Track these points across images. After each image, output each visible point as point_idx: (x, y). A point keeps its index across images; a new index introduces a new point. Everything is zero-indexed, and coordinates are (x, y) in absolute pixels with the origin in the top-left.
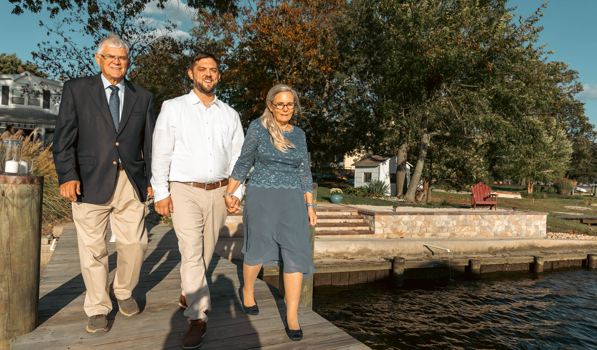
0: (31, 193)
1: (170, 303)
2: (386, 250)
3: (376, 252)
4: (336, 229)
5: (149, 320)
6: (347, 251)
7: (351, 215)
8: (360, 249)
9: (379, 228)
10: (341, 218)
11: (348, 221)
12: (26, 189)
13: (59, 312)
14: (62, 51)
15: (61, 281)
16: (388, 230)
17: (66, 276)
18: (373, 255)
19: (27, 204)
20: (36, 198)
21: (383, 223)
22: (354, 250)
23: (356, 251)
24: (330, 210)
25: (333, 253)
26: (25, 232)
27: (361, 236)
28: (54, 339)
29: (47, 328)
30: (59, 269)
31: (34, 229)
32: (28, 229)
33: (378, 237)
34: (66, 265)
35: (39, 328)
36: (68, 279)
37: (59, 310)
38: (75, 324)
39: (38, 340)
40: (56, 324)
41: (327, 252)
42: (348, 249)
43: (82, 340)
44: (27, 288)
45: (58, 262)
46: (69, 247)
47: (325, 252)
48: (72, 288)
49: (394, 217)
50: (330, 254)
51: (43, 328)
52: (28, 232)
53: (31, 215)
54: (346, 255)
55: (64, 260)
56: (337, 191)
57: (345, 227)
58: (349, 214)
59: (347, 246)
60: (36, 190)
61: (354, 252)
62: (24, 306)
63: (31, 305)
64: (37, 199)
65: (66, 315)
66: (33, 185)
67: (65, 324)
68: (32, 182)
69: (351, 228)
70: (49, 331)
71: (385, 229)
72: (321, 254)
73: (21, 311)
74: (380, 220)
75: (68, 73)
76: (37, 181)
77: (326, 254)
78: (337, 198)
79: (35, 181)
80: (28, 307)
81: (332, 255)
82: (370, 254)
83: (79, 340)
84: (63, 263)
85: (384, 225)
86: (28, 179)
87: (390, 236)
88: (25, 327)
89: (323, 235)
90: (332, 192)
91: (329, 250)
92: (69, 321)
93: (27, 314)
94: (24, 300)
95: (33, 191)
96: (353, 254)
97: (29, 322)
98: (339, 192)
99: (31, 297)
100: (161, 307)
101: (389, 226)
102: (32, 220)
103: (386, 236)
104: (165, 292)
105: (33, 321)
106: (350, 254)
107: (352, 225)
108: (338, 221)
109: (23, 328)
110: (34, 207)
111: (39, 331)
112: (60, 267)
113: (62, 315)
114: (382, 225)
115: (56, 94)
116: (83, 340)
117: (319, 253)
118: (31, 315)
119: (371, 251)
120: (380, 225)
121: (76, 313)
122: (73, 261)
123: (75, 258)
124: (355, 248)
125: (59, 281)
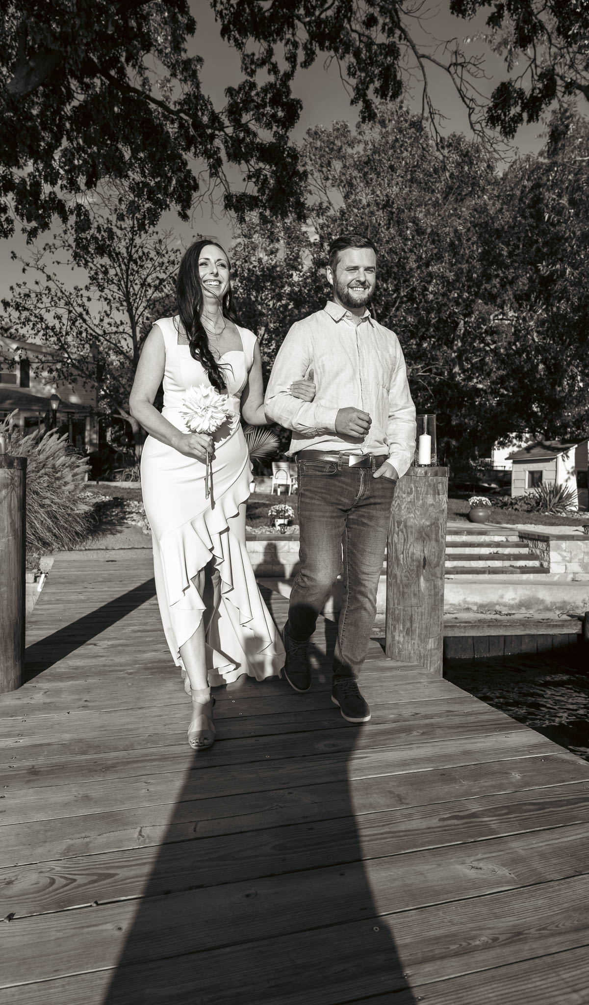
0: (9, 482)
2: (571, 600)
3: (553, 603)
4: (481, 564)
6: (500, 601)
7: (507, 540)
8: (523, 598)
9: (558, 563)
10: (488, 545)
11: (501, 550)
12: (3, 476)
13: (54, 666)
14: (44, 296)
15: (55, 626)
16: (575, 567)
17: (61, 620)
18: (548, 609)
19: (5, 498)
20: (16, 489)
21: (565, 554)
22: (513, 599)
23: (517, 601)
24: (470, 533)
25: (476, 604)
26: (4, 540)
27: (525, 577)
28: (48, 700)
29: (38, 685)
30: (51, 611)
31: (15, 536)
32: (8, 536)
33: (556, 578)
34: (61, 606)
35: (26, 685)
36: (64, 625)
38: (77, 682)
39: (25, 701)
40: (49, 680)
41: (465, 602)
42: (502, 597)
43: (86, 703)
44: (8, 623)
45: (49, 602)
46: (63, 583)
47: (461, 602)
48: (69, 636)
49: (586, 544)
50: (470, 606)
51: (33, 685)
52: (8, 540)
53: (11, 515)
54: (498, 608)
55: (58, 600)
56: (481, 501)
57: (496, 562)
58: (503, 539)
59: (500, 592)
60: (16, 478)
61: (512, 602)
62: (6, 651)
63: (15, 650)
64: (18, 490)
65: (63, 670)
66: (12, 470)
67: (62, 681)
68: (10, 465)
69: (507, 563)
70: (41, 689)
71: (568, 564)
72: (454, 605)
73: (2, 658)
74: (558, 548)
75: (53, 328)
76: (18, 464)
77: (462, 604)
78: (481, 514)
79: (15, 464)
80: (11, 653)
81: (475, 608)
82: (541, 607)
83: (82, 703)
84: (56, 604)
85: (568, 559)
86: (5, 460)
87: (579, 577)
88: (8, 682)
89: (457, 574)
90: (473, 503)
91: (468, 599)
92: (67, 677)
93: (10, 663)
94: (6, 642)
95: (12, 479)
96: (512, 607)
97: (13, 675)
98: (484, 503)
99: (14, 638)
101: (577, 560)
102: (12, 523)
103: (570, 577)
105: (18, 673)
106: (505, 606)
107: (508, 557)
108: (483, 551)
109: (5, 683)
110: (15, 503)
111: (27, 689)
112: (52, 609)
113: (59, 670)
114: (564, 558)
116: (89, 704)
117: (451, 604)
118: (15, 665)
119: (543, 601)
120: (559, 558)
121: (76, 668)
122: (69, 602)
123: (73, 597)
124: (514, 597)
125: (51, 627)
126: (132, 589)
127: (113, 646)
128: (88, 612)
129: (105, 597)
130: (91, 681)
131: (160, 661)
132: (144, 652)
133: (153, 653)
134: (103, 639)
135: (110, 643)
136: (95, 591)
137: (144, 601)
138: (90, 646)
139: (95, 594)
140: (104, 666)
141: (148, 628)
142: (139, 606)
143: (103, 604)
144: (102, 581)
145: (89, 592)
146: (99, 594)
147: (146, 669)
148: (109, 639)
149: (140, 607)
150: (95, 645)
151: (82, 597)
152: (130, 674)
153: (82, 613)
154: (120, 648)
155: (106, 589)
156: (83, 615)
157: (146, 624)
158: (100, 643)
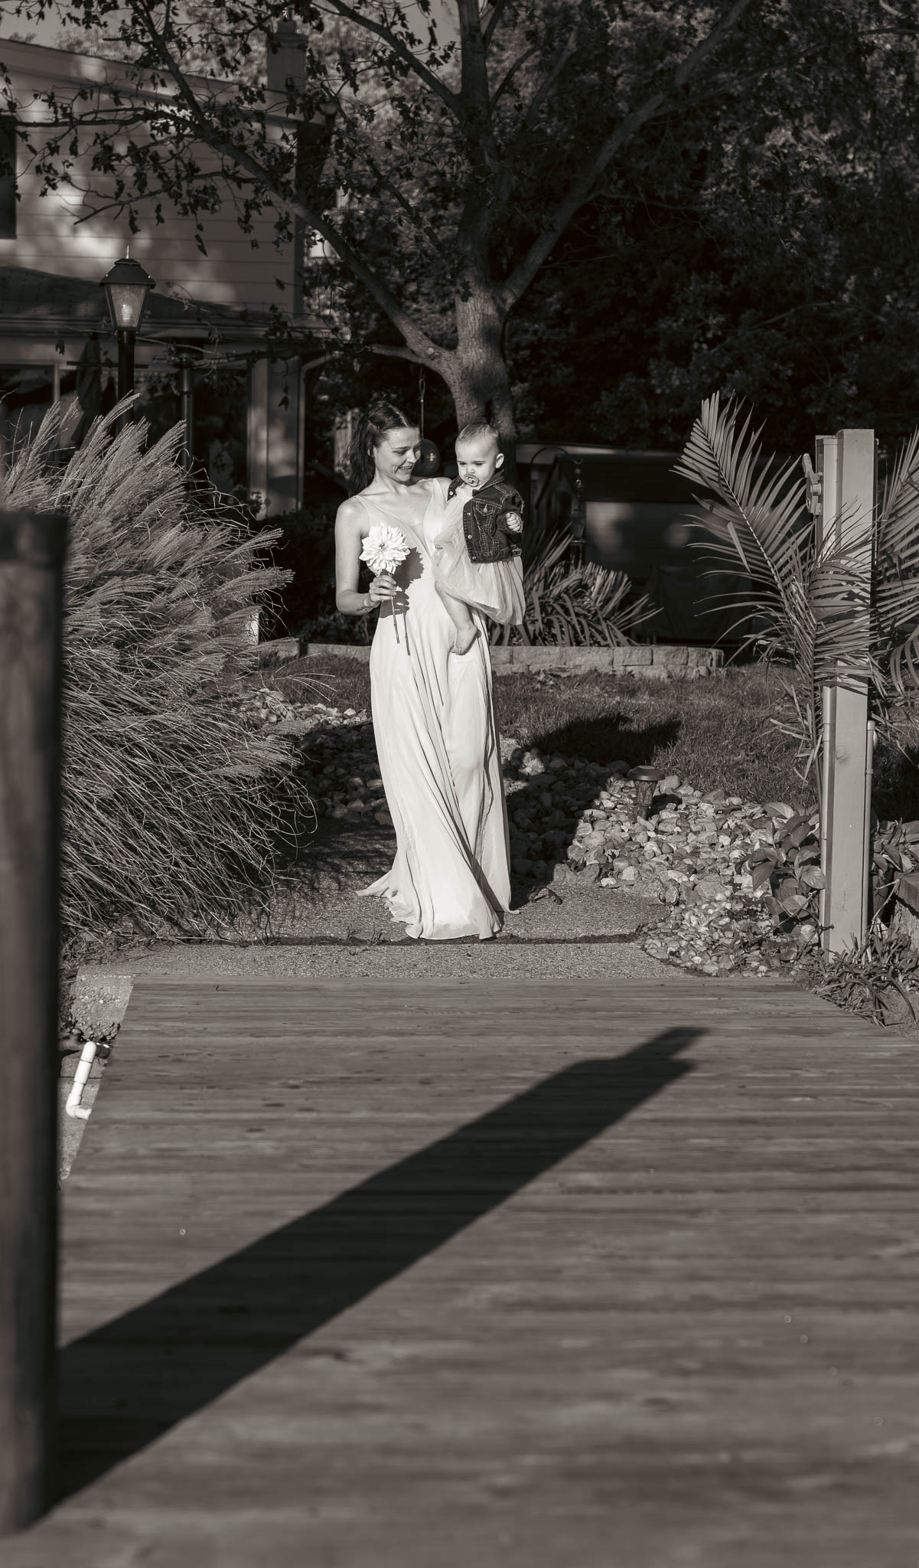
1: (874, 1450)
5: (740, 1546)
17: (181, 1243)
20: (25, 654)
29: (116, 1517)
30: (138, 1202)
34: (179, 1182)
35: (66, 1515)
36: (198, 1262)
37: (164, 1425)
45: (129, 1163)
46: (181, 1084)
51: (89, 1514)
55: (162, 1154)
60: (28, 607)
64: (36, 657)
66: (13, 572)
67: (211, 1507)
70: (124, 1534)
79: (24, 545)
84: (155, 1170)
92: (233, 1492)
95: (13, 609)
97: (12, 1462)
100: (815, 1467)
104: (832, 1379)
112: (140, 1192)
115: (56, 124)
118: (19, 1423)
121: (268, 1453)
122: (212, 1163)
123: (228, 1145)
125: (144, 1267)
126: (471, 1115)
127: (415, 1365)
128: (293, 1209)
129: (363, 1147)
130: (338, 1513)
131: (634, 1444)
132: (558, 1398)
133: (601, 1408)
134: (373, 1333)
135: (402, 1350)
136: (318, 1123)
137: (529, 1173)
138: (320, 1363)
139: (321, 1133)
140: (388, 1450)
141: (567, 1292)
142: (507, 1193)
143: (354, 1180)
144: (344, 1080)
145: (294, 1124)
146: (338, 1132)
147: (574, 1475)
148: (397, 1334)
149: (516, 1200)
150: (339, 1355)
151: (265, 1146)
152: (504, 1492)
153: (270, 1214)
154: (450, 1377)
155: (363, 1114)
156: (276, 1224)
157: (552, 1275)
158: (363, 1351)
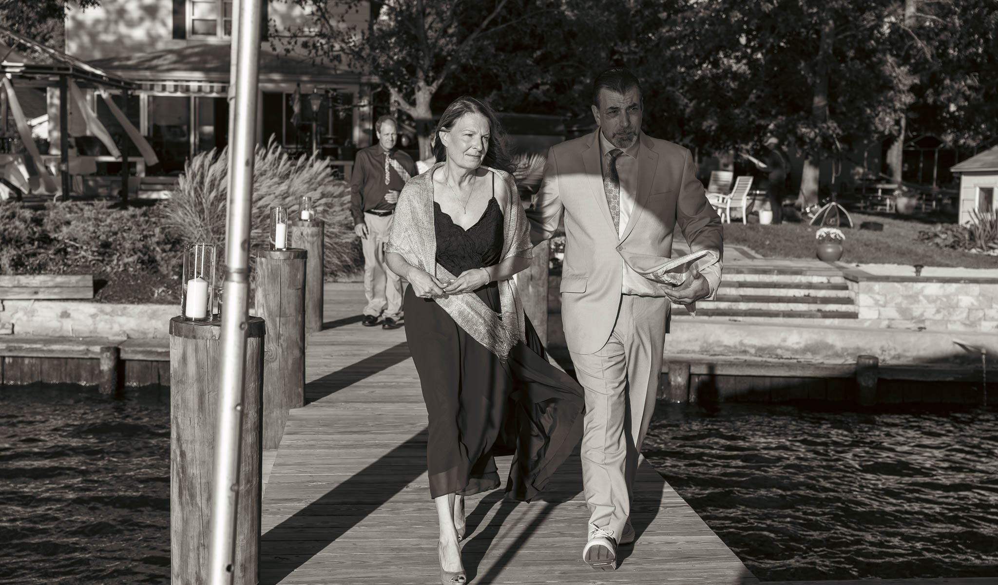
2: (867, 347)
3: (845, 349)
4: (782, 307)
6: (783, 344)
7: (829, 282)
8: (809, 342)
9: (869, 307)
10: (798, 286)
11: (813, 293)
12: (314, 230)
13: (339, 327)
15: (337, 318)
16: (891, 312)
18: (837, 355)
21: (878, 297)
22: (798, 343)
23: (802, 345)
24: (781, 272)
25: (754, 346)
33: (867, 324)
40: (334, 331)
41: (741, 343)
42: (784, 340)
47: (737, 344)
49: (906, 286)
50: (747, 349)
54: (779, 352)
56: (828, 234)
57: (802, 305)
58: (824, 280)
59: (783, 335)
61: (796, 347)
66: (318, 228)
68: (317, 225)
69: (814, 307)
71: (882, 309)
72: (729, 347)
74: (870, 291)
77: (739, 347)
78: (830, 250)
81: (753, 351)
82: (830, 353)
83: (351, 335)
85: (881, 303)
86: (315, 223)
87: (895, 324)
89: (745, 316)
90: (820, 236)
91: (745, 341)
96: (796, 351)
98: (832, 236)
101: (893, 304)
103: (885, 323)
106: (788, 349)
107: (815, 300)
108: (791, 293)
114: (877, 302)
117: (726, 346)
119: (832, 347)
120: (870, 302)
124: (798, 340)
